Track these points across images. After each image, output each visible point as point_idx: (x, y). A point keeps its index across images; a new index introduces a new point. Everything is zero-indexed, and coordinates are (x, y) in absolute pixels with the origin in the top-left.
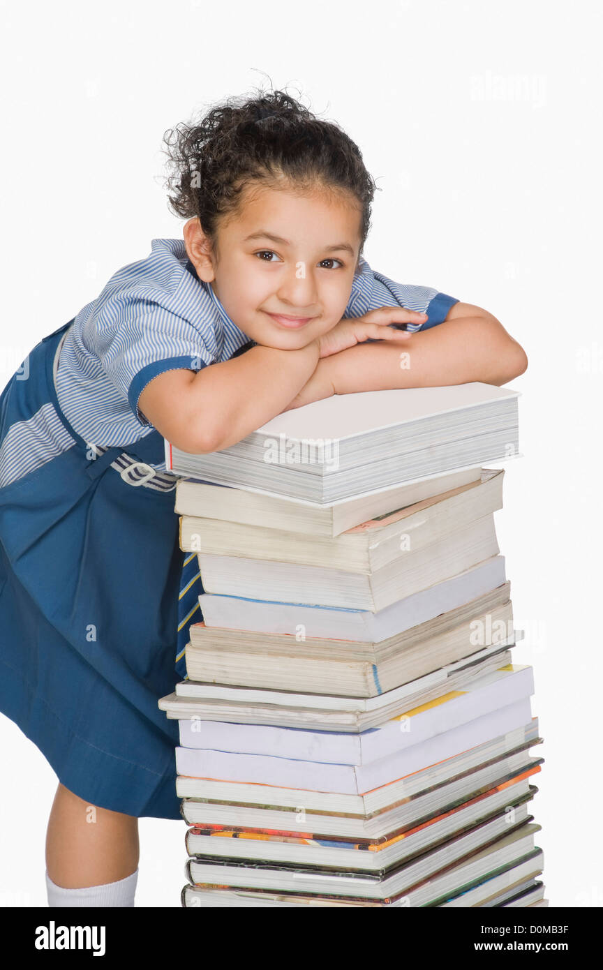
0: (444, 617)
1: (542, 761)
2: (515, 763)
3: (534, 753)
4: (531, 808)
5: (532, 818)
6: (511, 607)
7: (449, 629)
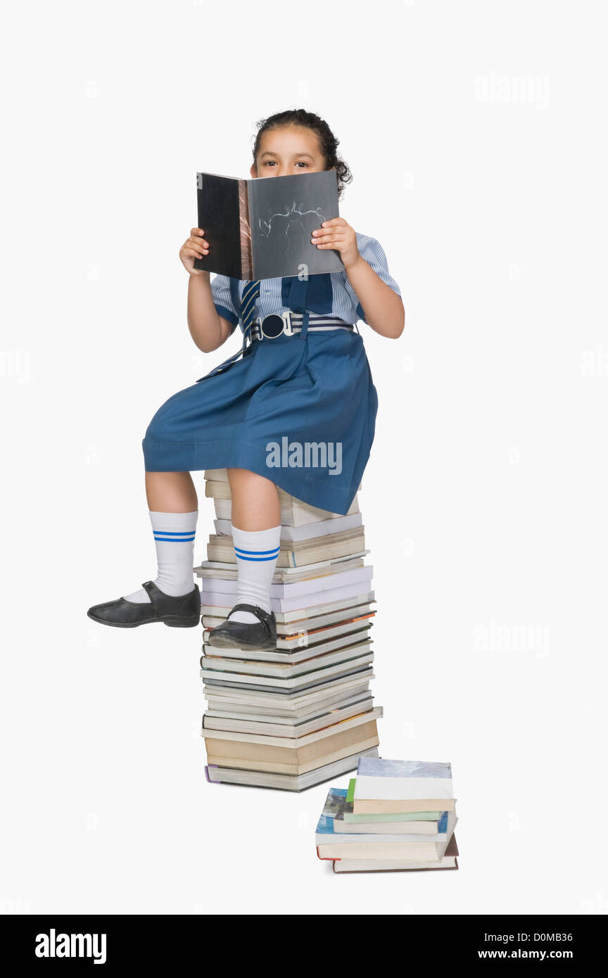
0: (330, 536)
1: (376, 611)
2: (362, 610)
3: (372, 607)
4: (369, 633)
5: (370, 638)
6: (364, 539)
7: (333, 542)
